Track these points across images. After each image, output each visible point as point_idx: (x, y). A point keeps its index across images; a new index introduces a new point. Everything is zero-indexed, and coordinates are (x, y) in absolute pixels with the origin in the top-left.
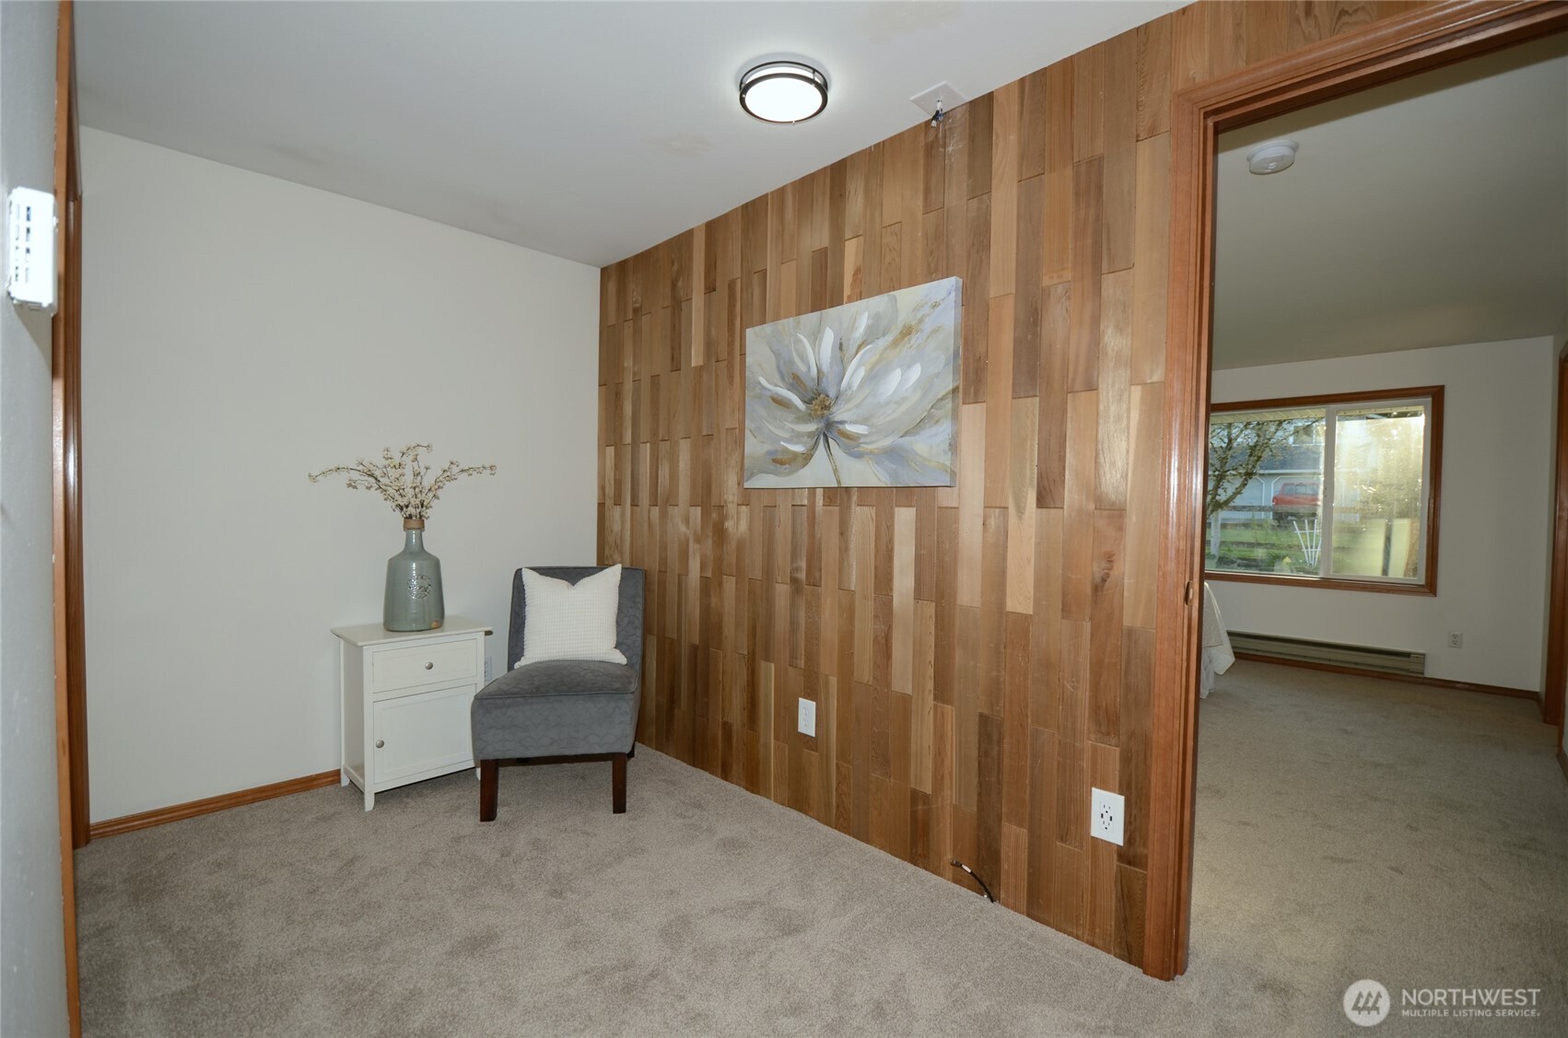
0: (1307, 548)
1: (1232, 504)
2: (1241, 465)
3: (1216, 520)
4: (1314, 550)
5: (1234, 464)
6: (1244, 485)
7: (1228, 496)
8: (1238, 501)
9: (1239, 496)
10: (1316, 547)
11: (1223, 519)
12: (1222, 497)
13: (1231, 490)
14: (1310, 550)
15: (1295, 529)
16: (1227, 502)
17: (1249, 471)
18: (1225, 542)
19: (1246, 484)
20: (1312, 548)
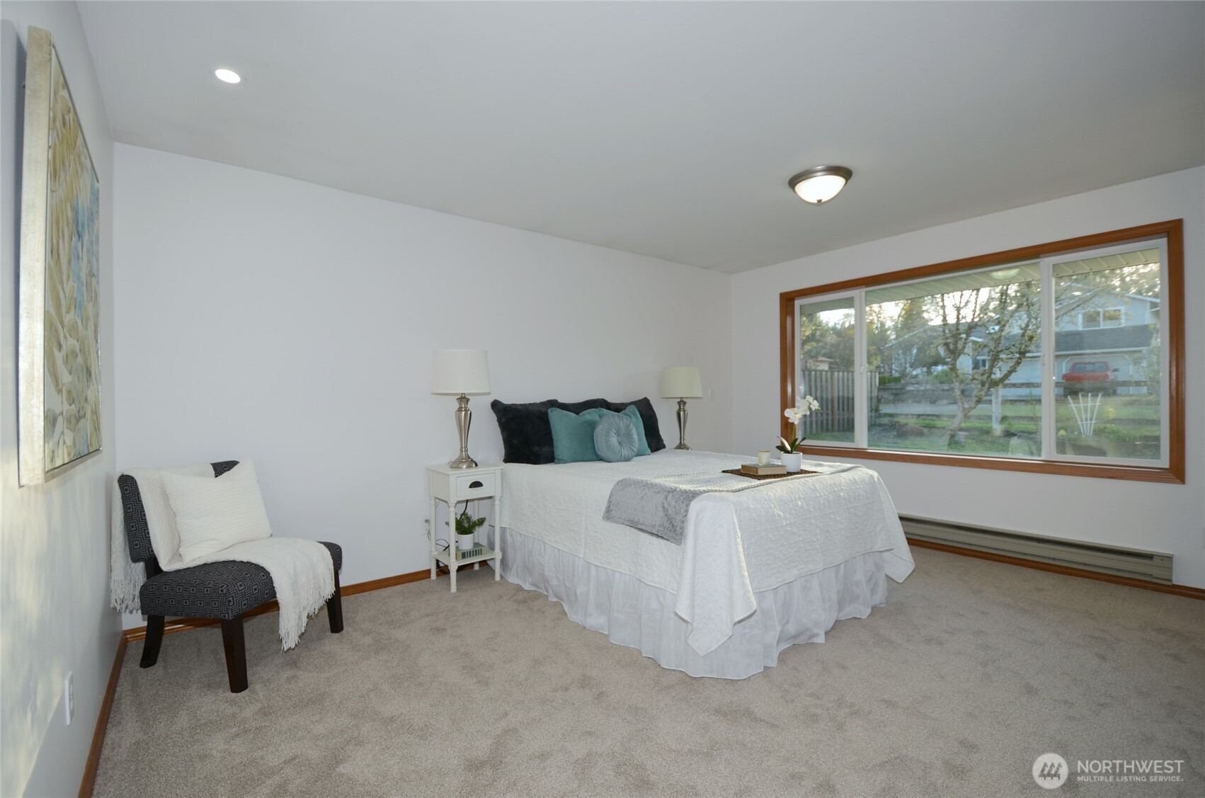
0: (1082, 421)
1: (1007, 382)
2: (1014, 345)
3: (997, 397)
4: (1089, 422)
5: (1007, 344)
6: (1018, 363)
7: (1003, 375)
8: (1014, 379)
9: (1013, 374)
10: (1091, 420)
11: (1003, 396)
12: (998, 375)
13: (1006, 369)
14: (1084, 422)
15: (1069, 402)
16: (1002, 380)
17: (1022, 350)
18: (1006, 417)
19: (1020, 363)
20: (1086, 420)
